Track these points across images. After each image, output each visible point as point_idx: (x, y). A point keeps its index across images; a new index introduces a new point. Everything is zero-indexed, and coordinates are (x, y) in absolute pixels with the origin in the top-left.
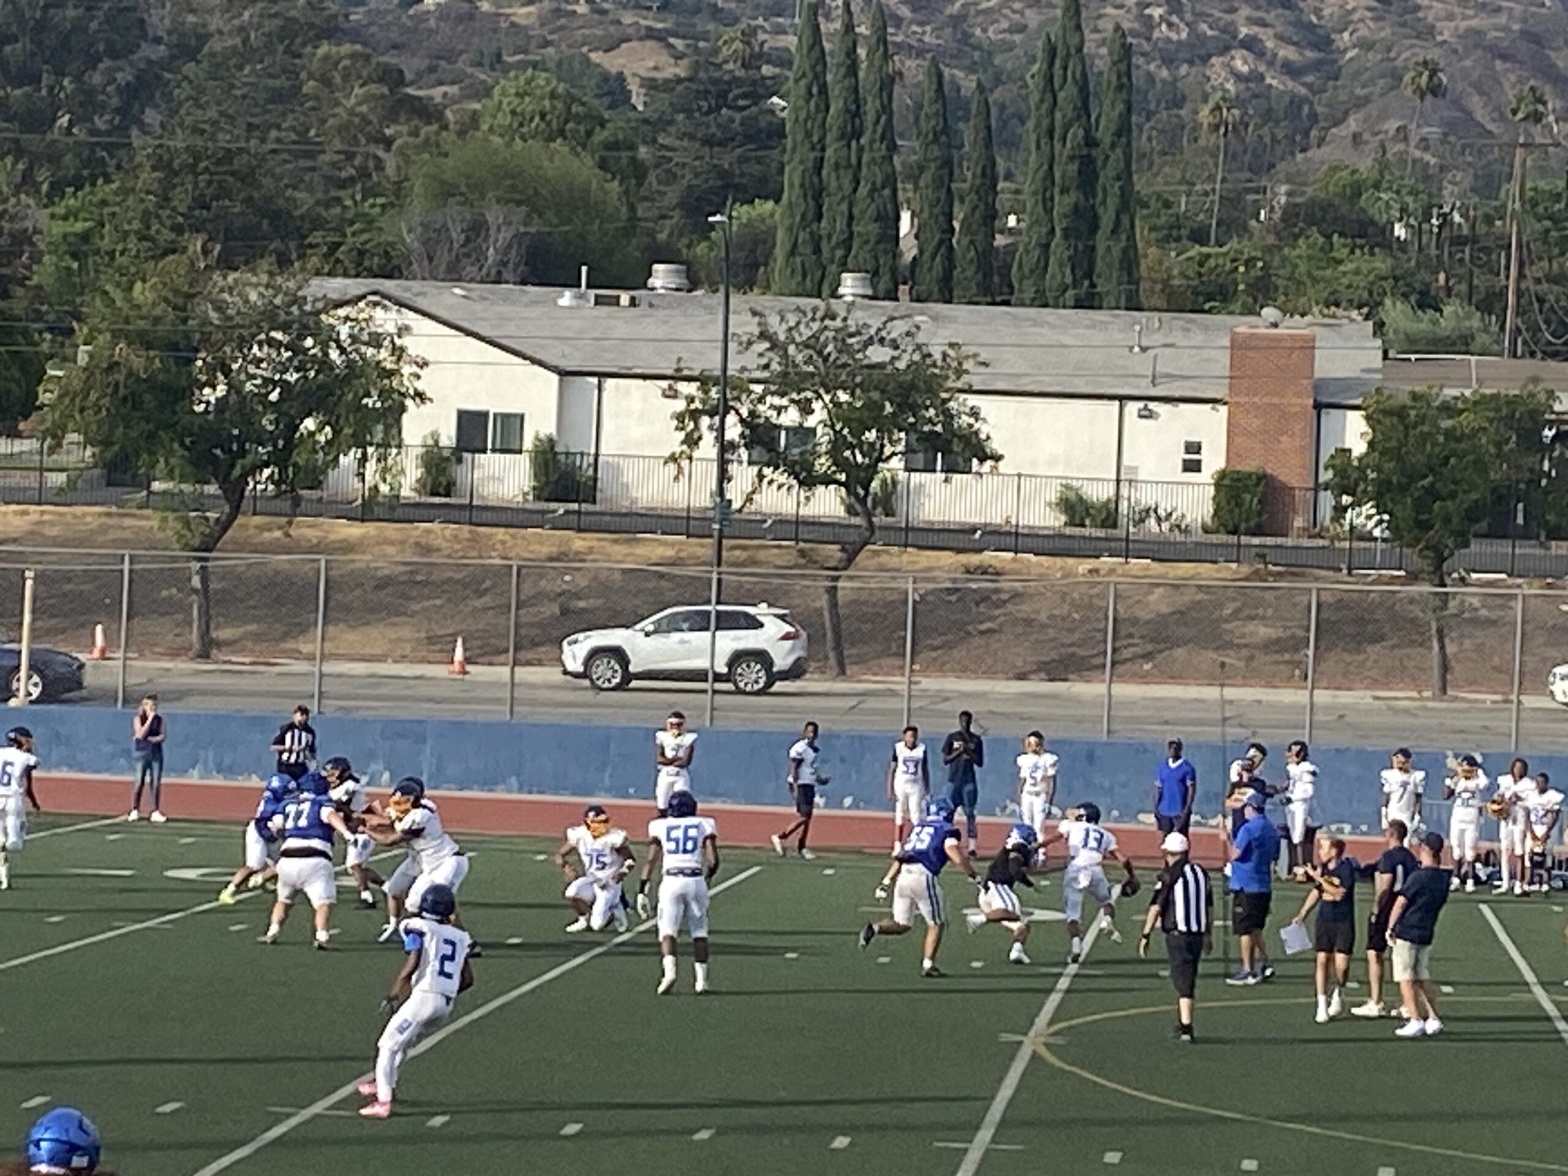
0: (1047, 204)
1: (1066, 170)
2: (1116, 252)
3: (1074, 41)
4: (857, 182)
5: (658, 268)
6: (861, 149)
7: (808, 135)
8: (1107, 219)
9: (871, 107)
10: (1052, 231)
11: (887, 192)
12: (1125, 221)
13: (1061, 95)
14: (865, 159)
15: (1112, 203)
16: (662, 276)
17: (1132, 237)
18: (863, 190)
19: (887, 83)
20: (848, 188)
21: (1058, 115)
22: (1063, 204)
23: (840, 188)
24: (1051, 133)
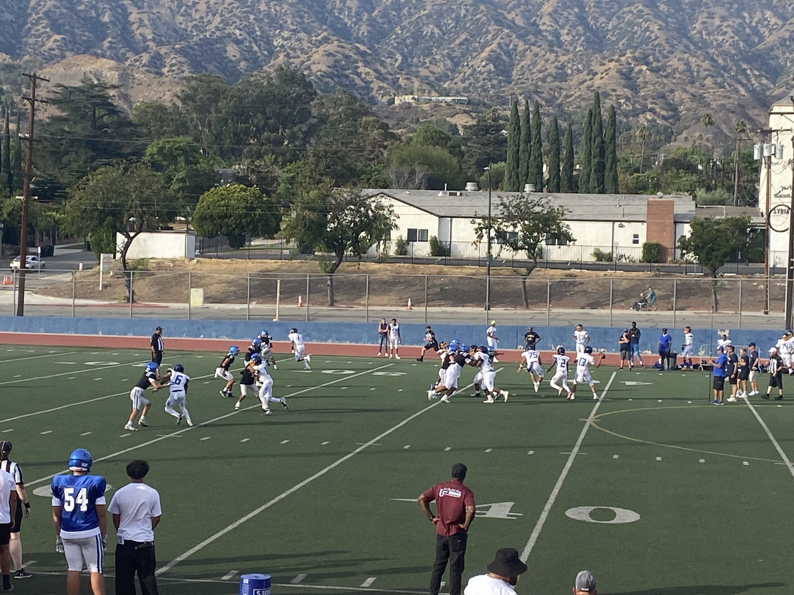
0: (589, 162)
1: (595, 151)
2: (611, 175)
3: (598, 111)
4: (530, 156)
5: (468, 184)
6: (531, 146)
7: (514, 142)
8: (608, 166)
9: (534, 132)
10: (591, 170)
11: (539, 159)
12: (614, 166)
13: (594, 128)
14: (532, 148)
15: (610, 161)
16: (470, 186)
17: (616, 171)
18: (532, 158)
19: (539, 125)
20: (527, 159)
21: (593, 134)
22: (594, 161)
23: (525, 158)
24: (590, 139)
